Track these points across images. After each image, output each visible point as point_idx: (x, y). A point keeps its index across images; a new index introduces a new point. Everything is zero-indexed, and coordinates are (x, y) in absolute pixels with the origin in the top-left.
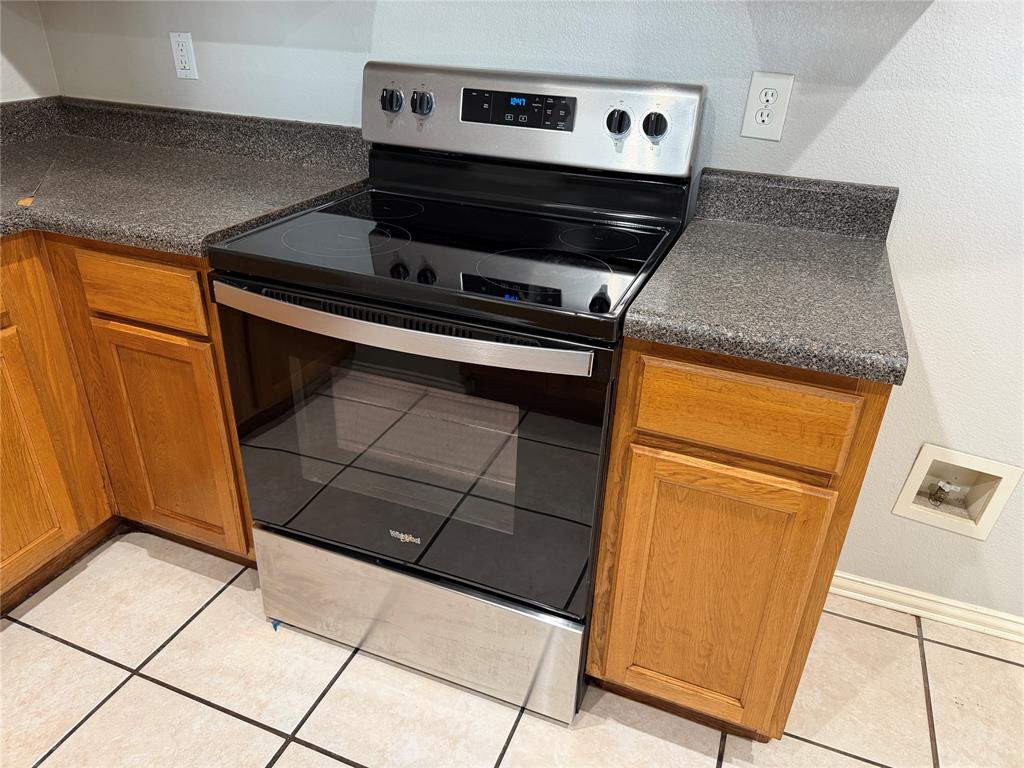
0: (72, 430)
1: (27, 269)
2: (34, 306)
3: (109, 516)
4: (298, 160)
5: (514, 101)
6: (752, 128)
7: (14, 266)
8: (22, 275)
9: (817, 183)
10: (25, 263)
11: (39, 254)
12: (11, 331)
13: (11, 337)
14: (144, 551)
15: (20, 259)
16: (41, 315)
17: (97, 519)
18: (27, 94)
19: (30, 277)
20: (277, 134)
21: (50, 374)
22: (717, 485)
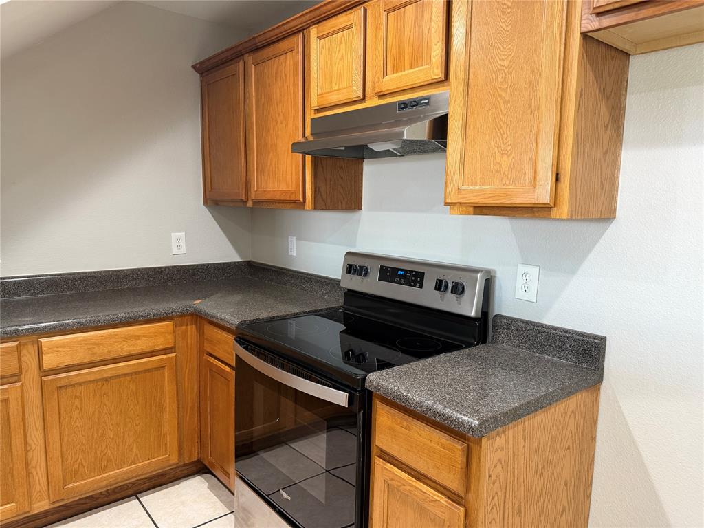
0: (189, 408)
1: (189, 329)
2: (187, 346)
3: (196, 459)
4: (324, 294)
5: (400, 272)
6: (520, 294)
7: (184, 327)
8: (186, 331)
9: (556, 329)
10: (189, 327)
11: (196, 324)
12: (174, 355)
13: (172, 358)
14: (207, 484)
15: (187, 325)
16: (189, 351)
17: (190, 459)
18: (236, 258)
19: (189, 333)
20: (317, 281)
21: (186, 379)
22: (410, 491)
